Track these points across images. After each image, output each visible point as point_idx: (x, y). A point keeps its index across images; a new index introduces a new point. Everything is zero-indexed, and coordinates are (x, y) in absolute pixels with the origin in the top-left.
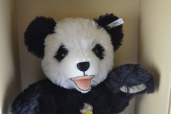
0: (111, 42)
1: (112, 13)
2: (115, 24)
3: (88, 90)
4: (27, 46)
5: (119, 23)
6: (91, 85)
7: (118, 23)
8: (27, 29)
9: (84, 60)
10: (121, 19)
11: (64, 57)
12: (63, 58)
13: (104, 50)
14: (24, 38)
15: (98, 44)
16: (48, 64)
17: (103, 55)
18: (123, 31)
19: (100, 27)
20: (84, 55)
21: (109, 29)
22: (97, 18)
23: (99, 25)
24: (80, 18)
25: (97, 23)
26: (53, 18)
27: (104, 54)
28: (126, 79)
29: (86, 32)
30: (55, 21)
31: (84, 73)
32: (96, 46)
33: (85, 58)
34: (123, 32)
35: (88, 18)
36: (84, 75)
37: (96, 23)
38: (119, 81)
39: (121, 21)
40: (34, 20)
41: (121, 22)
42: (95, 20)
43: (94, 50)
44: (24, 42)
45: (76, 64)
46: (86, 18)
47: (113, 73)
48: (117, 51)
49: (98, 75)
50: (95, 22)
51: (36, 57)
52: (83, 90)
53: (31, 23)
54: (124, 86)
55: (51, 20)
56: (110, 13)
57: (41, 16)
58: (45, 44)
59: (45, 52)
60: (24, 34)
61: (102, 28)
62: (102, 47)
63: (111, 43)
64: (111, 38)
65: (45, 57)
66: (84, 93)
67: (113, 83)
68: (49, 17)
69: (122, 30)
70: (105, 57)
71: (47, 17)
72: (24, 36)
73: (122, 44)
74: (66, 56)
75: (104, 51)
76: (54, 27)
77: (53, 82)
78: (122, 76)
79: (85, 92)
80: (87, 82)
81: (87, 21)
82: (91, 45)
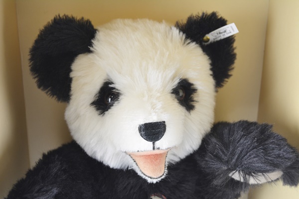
0: (211, 72)
1: (215, 11)
2: (220, 33)
3: (161, 176)
4: (35, 78)
5: (228, 31)
6: (167, 166)
7: (225, 31)
8: (37, 42)
9: (153, 119)
10: (233, 25)
11: (112, 105)
12: (109, 108)
13: (194, 90)
14: (30, 59)
15: (184, 78)
16: (78, 117)
17: (193, 101)
18: (235, 48)
19: (189, 41)
20: (153, 107)
21: (206, 44)
22: (182, 20)
23: (187, 38)
24: (148, 21)
25: (184, 33)
26: (90, 20)
27: (195, 99)
28: (243, 158)
29: (158, 52)
30: (95, 27)
31: (154, 143)
32: (179, 83)
33: (155, 112)
34: (235, 51)
35: (164, 21)
36: (154, 148)
37: (181, 33)
38: (226, 158)
39: (233, 29)
40: (51, 22)
41: (231, 31)
42: (178, 25)
43: (175, 92)
44: (30, 68)
45: (138, 126)
46: (160, 21)
47: (214, 140)
48: (220, 90)
49: (182, 144)
50: (178, 31)
51: (54, 98)
52: (151, 178)
53: (43, 28)
54: (237, 172)
55: (87, 23)
56: (209, 11)
57: (65, 15)
58: (72, 75)
59: (72, 92)
60: (30, 52)
61: (194, 43)
62: (192, 85)
63: (211, 75)
64: (211, 64)
65: (71, 102)
66: (153, 183)
67: (213, 162)
68: (83, 18)
69: (232, 47)
70: (197, 105)
71: (78, 19)
72: (29, 57)
73: (231, 75)
74: (116, 102)
75: (195, 93)
76: (93, 41)
77: (89, 153)
78: (234, 150)
79: (155, 181)
80: (158, 161)
81: (162, 27)
82: (169, 82)
